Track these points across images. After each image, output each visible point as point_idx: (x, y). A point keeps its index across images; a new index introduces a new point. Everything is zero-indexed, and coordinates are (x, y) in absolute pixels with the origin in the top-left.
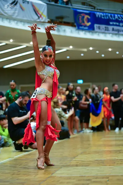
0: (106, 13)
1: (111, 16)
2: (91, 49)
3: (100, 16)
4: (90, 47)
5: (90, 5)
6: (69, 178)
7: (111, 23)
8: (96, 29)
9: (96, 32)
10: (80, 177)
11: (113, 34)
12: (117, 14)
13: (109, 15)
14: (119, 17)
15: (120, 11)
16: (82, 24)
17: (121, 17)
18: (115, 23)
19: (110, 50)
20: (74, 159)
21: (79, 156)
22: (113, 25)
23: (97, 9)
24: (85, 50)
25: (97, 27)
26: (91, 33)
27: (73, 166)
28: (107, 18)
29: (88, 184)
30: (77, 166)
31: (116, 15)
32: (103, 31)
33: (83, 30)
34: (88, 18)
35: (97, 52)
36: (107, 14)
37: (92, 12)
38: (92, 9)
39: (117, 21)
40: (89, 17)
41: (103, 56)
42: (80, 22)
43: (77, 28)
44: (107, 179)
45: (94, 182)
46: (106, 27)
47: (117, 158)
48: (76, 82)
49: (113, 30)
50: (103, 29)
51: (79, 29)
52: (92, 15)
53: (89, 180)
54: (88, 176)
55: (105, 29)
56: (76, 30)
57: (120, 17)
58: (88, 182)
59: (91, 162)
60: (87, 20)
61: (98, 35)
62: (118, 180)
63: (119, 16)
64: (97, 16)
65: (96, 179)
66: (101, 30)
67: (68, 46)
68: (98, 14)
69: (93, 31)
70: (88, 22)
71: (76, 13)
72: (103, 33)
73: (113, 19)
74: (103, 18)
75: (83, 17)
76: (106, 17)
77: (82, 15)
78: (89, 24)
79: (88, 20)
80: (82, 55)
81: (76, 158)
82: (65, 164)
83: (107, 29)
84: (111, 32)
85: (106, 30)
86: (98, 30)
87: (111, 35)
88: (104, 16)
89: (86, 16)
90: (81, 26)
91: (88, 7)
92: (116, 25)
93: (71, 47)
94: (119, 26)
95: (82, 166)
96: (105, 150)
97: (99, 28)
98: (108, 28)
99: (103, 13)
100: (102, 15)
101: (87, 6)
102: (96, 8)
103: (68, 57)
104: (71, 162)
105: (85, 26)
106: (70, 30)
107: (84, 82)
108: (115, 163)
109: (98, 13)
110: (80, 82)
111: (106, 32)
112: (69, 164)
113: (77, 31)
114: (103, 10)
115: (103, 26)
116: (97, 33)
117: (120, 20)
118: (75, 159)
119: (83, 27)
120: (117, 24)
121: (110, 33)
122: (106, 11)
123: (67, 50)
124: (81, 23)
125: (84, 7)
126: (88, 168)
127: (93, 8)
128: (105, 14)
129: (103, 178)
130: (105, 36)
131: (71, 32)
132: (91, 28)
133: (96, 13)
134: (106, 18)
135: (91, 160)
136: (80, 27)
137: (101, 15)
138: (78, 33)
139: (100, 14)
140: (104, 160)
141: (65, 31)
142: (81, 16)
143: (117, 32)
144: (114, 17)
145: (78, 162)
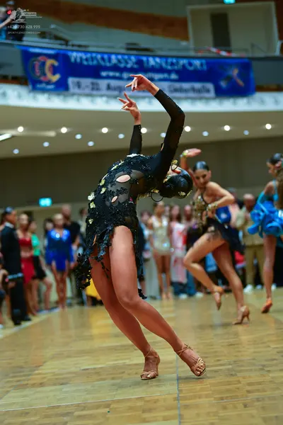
0: (91, 52)
1: (103, 59)
2: (64, 130)
3: (78, 60)
4: (62, 127)
5: (57, 38)
6: (26, 414)
7: (104, 74)
8: (73, 89)
9: (73, 95)
10: (48, 408)
11: (109, 97)
12: (117, 54)
13: (99, 56)
14: (119, 61)
15: (121, 48)
16: (42, 78)
17: (123, 59)
18: (111, 74)
19: (105, 130)
20: (36, 372)
21: (48, 363)
22: (108, 77)
23: (73, 45)
24: (52, 134)
25: (73, 83)
26: (62, 97)
27: (33, 385)
28: (95, 62)
29: (66, 423)
30: (42, 385)
31: (113, 57)
32: (87, 91)
33: (43, 91)
34: (53, 66)
35: (79, 137)
36: (94, 55)
37: (62, 52)
38: (61, 44)
39: (115, 68)
40: (56, 64)
41: (91, 144)
42: (38, 74)
43: (30, 87)
44: (108, 410)
45: (80, 417)
46: (93, 84)
47: (128, 362)
48: (38, 204)
49: (109, 87)
50: (87, 86)
51: (35, 89)
52: (62, 58)
53: (67, 414)
54: (67, 406)
55: (91, 86)
56: (30, 92)
57: (122, 61)
58: (66, 419)
59: (74, 375)
60: (51, 69)
61: (78, 100)
62: (131, 408)
63: (120, 57)
64: (73, 60)
65: (82, 410)
66: (84, 89)
67: (15, 127)
68: (75, 56)
69: (66, 93)
70: (54, 73)
71: (27, 56)
72: (88, 95)
73: (108, 64)
74: (85, 63)
75: (43, 64)
76: (92, 61)
77: (40, 58)
78: (56, 78)
79: (55, 70)
80: (46, 144)
81: (41, 367)
82: (18, 383)
83: (95, 87)
84: (104, 92)
85: (93, 89)
86: (76, 90)
87: (104, 99)
88: (87, 60)
89: (49, 62)
90: (41, 82)
91: (52, 41)
92: (114, 78)
93: (21, 129)
94: (120, 78)
95: (55, 385)
96: (104, 345)
97: (79, 85)
98: (97, 84)
99: (86, 52)
100: (84, 57)
101: (50, 39)
102: (70, 43)
103: (16, 152)
104: (31, 377)
105: (49, 83)
106: (16, 93)
107: (54, 202)
108: (123, 373)
109: (74, 54)
110: (46, 202)
111: (95, 92)
112: (26, 382)
113: (32, 94)
114: (85, 46)
115: (86, 82)
116: (75, 97)
117: (122, 65)
118: (37, 370)
119: (43, 85)
120: (117, 74)
121: (102, 96)
122: (91, 49)
123: (13, 137)
124: (40, 76)
125: (45, 42)
126: (66, 388)
127: (63, 42)
128: (89, 55)
129: (98, 407)
130: (92, 101)
131: (19, 96)
132: (62, 87)
133: (70, 54)
134: (91, 63)
135: (73, 369)
136: (38, 86)
137: (81, 59)
138: (34, 98)
139: (80, 55)
140: (101, 368)
141: (4, 94)
142: (39, 61)
143: (116, 93)
144: (110, 60)
145: (45, 378)
